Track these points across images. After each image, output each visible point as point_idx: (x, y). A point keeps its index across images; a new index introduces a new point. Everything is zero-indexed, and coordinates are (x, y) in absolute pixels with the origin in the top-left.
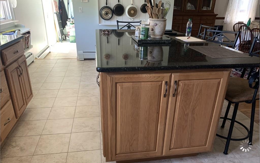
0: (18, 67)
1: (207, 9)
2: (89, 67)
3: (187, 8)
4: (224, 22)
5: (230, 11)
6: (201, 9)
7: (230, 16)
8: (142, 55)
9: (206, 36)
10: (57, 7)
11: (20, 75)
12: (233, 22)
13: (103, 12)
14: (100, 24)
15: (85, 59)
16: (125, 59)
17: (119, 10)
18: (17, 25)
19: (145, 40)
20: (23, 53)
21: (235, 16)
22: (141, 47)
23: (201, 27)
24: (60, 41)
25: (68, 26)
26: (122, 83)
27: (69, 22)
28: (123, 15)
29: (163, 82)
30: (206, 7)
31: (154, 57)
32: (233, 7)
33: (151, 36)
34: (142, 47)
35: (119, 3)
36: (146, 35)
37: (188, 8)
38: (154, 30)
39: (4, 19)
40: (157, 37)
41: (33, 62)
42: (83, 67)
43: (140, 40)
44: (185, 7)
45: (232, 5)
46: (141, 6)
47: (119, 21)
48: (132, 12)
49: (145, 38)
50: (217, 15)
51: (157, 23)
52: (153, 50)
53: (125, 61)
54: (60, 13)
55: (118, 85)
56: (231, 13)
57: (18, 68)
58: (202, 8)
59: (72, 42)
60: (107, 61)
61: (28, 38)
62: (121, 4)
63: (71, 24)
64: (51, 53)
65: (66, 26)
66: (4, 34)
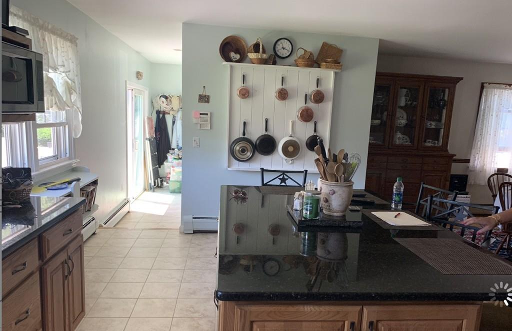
0: (67, 261)
1: (434, 143)
2: (201, 249)
3: (396, 142)
4: (469, 167)
5: (480, 148)
6: (423, 143)
7: (480, 159)
8: (306, 247)
9: (433, 206)
10: (152, 128)
11: (66, 276)
12: (487, 169)
13: (237, 148)
14: (229, 169)
15: (195, 232)
16: (274, 235)
17: (266, 145)
18: (76, 167)
19: (311, 220)
20: (79, 232)
21: (489, 158)
22: (305, 231)
23: (423, 187)
24: (151, 189)
25: (170, 162)
26: (263, 322)
27: (172, 154)
28: (274, 153)
29: (346, 323)
30: (431, 141)
31: (330, 250)
32: (485, 142)
33: (324, 211)
34: (307, 233)
35: (266, 133)
36: (314, 212)
37: (398, 142)
38: (330, 202)
39: (54, 156)
40: (335, 214)
41: (94, 234)
42: (191, 249)
43: (303, 219)
44: (391, 141)
45: (481, 138)
46: (307, 139)
47: (265, 169)
48: (291, 149)
49: (312, 216)
50: (455, 155)
51: (334, 189)
52: (327, 237)
53: (274, 238)
54: (156, 138)
55: (255, 326)
56: (482, 152)
57: (66, 263)
58: (425, 142)
59: (174, 192)
60: (238, 237)
61: (91, 193)
62: (269, 134)
63: (175, 158)
64: (132, 215)
65: (165, 163)
66: (50, 188)
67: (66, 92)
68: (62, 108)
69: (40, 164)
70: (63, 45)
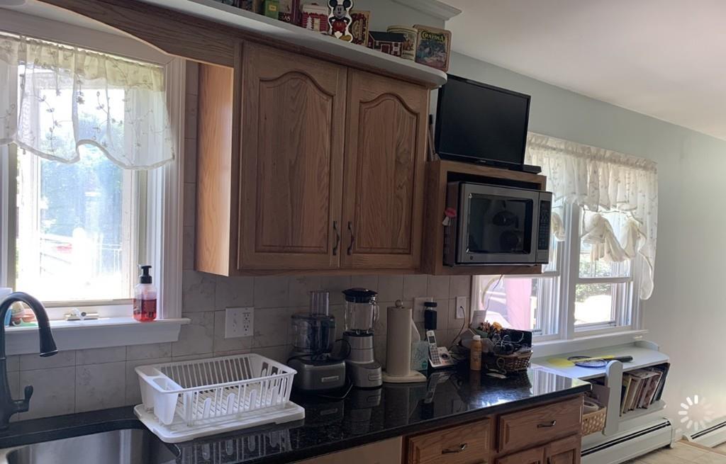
18: (639, 341)
20: (574, 429)
39: (610, 323)
41: (668, 447)
61: (652, 381)
66: (581, 364)
67: (628, 238)
68: (617, 257)
69: (575, 331)
70: (629, 174)
